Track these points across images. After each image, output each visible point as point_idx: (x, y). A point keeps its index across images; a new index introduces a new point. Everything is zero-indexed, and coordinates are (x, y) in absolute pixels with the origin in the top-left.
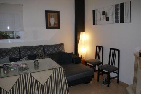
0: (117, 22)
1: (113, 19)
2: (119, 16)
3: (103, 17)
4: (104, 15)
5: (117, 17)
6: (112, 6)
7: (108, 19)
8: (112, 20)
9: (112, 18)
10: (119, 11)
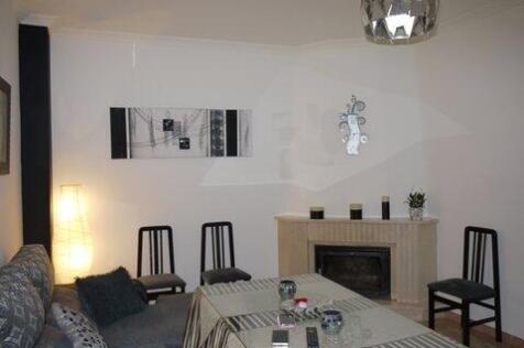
0: (217, 153)
1: (204, 145)
2: (224, 138)
3: (166, 137)
4: (170, 132)
5: (216, 142)
6: (200, 110)
7: (185, 145)
8: (201, 148)
9: (201, 143)
10: (224, 128)
